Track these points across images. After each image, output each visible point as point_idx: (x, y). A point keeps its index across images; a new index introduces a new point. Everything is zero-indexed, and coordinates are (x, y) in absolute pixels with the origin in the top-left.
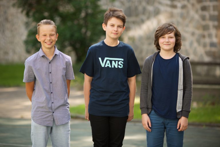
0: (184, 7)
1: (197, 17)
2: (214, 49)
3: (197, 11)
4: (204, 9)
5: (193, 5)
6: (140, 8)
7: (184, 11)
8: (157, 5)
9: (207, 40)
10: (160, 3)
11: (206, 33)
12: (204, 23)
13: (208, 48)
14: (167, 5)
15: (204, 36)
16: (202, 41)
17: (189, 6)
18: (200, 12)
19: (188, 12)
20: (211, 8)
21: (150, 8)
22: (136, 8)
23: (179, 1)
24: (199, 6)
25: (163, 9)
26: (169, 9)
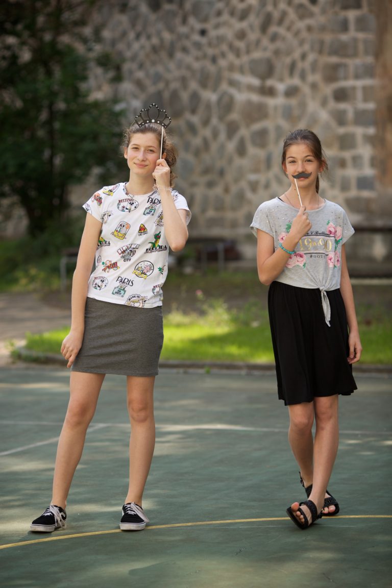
0: (291, 92)
1: (325, 115)
2: (366, 194)
3: (324, 103)
4: (341, 95)
5: (314, 86)
6: (185, 96)
7: (293, 102)
8: (224, 86)
9: (351, 173)
10: (232, 83)
11: (347, 155)
12: (342, 130)
13: (353, 193)
14: (250, 88)
15: (342, 163)
16: (339, 173)
17: (306, 89)
18: (332, 104)
19: (303, 105)
20: (359, 95)
21: (210, 96)
22: (175, 95)
23: (281, 80)
24: (328, 90)
25: (240, 97)
26: (255, 98)
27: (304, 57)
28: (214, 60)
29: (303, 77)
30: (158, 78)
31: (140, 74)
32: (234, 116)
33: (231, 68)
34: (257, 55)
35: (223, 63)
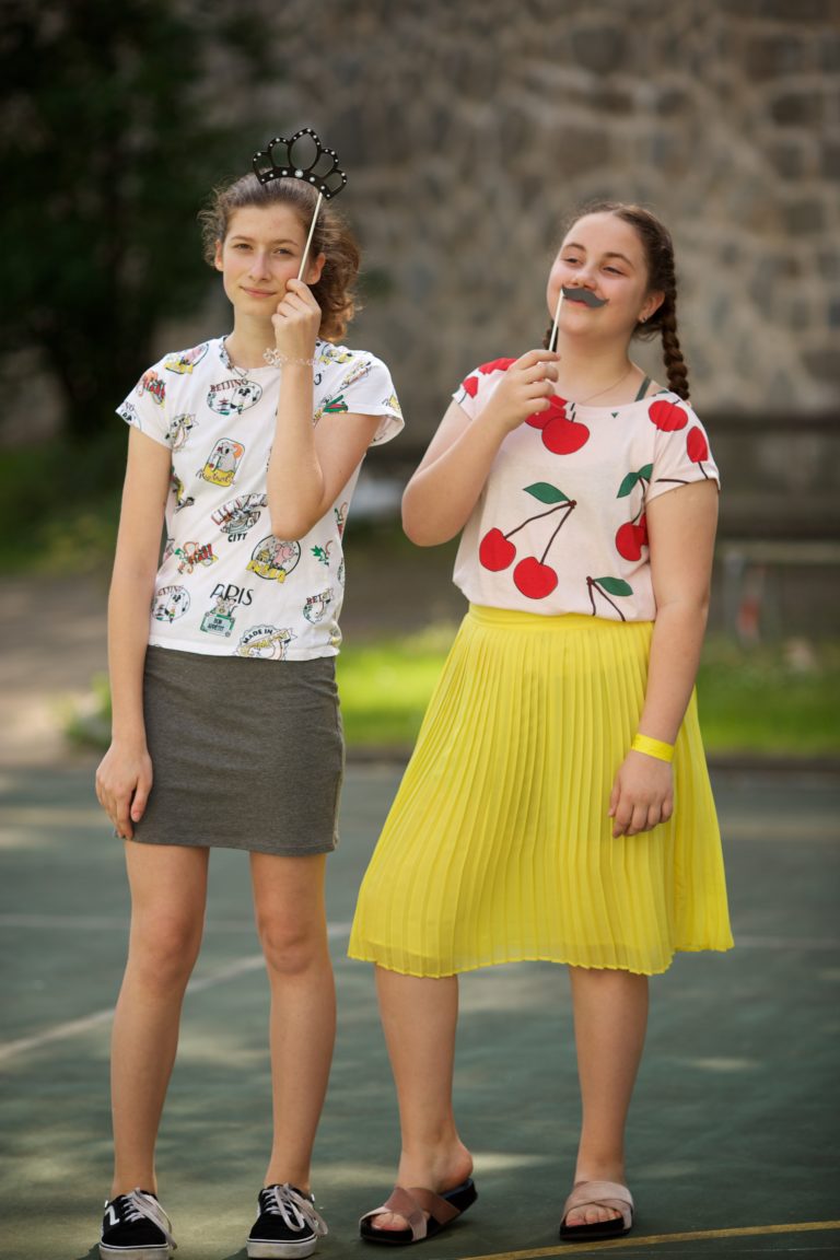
0: (671, 104)
1: (747, 158)
3: (746, 128)
4: (789, 111)
5: (724, 93)
6: (418, 117)
7: (674, 127)
8: (514, 96)
9: (813, 291)
10: (533, 86)
11: (804, 250)
12: (788, 192)
13: (819, 335)
14: (574, 97)
15: (791, 269)
16: (786, 292)
17: (703, 98)
18: (770, 133)
19: (696, 136)
20: (832, 108)
21: (477, 116)
22: (394, 117)
23: (644, 74)
24: (755, 98)
25: (551, 117)
26: (584, 119)
27: (698, 22)
28: (485, 30)
29: (697, 68)
30: (352, 75)
31: (311, 67)
32: (536, 161)
33: (529, 50)
34: (590, 19)
35: (507, 38)
